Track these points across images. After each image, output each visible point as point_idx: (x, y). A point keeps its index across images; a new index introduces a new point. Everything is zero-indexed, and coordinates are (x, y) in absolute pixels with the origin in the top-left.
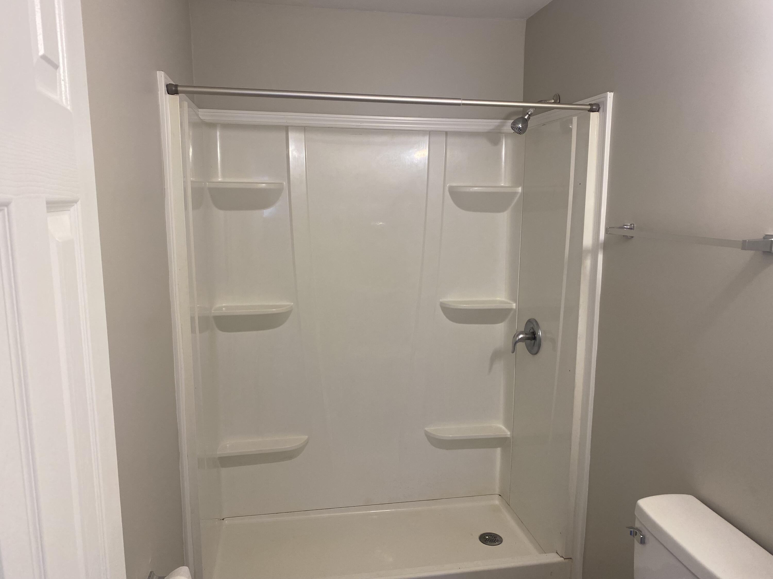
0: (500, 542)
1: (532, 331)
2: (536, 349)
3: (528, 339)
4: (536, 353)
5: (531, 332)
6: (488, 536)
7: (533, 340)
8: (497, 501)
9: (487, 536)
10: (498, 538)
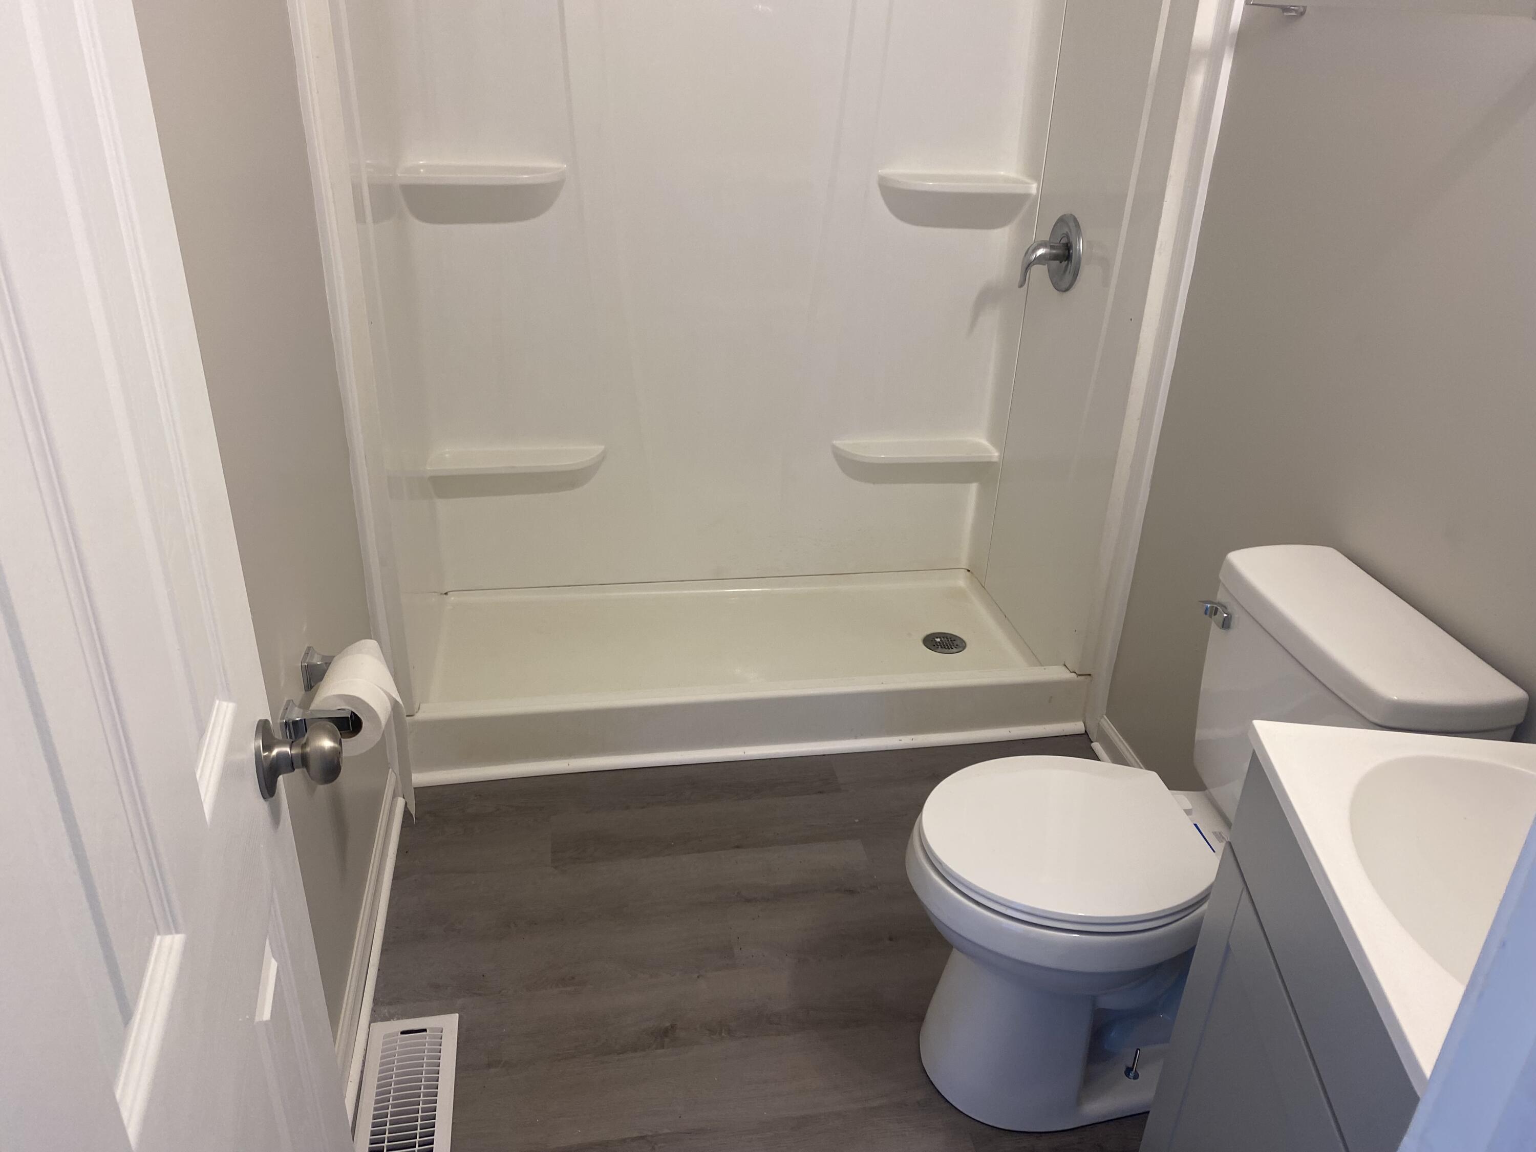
0: (961, 649)
1: (1064, 241)
2: (1068, 277)
3: (1055, 257)
4: (1067, 290)
5: (1063, 244)
6: (940, 638)
7: (1065, 261)
8: (961, 581)
9: (937, 638)
10: (958, 642)
